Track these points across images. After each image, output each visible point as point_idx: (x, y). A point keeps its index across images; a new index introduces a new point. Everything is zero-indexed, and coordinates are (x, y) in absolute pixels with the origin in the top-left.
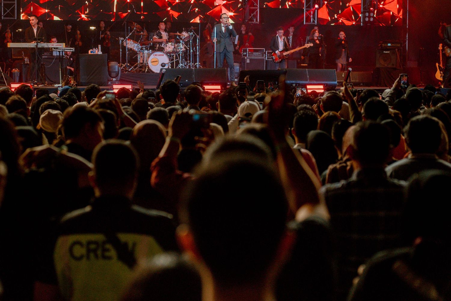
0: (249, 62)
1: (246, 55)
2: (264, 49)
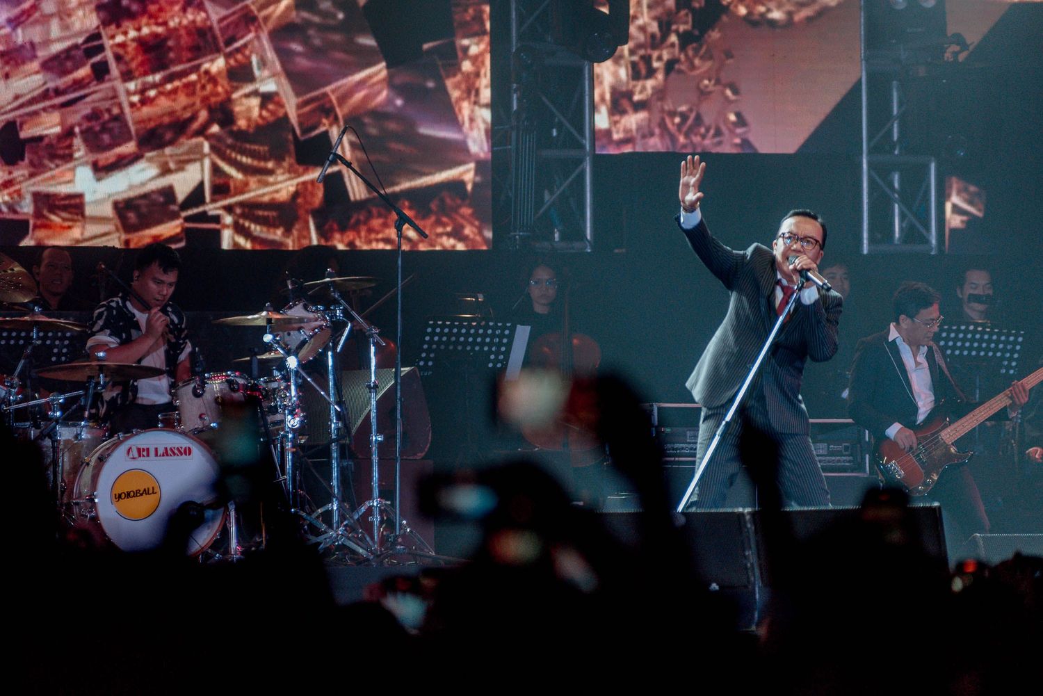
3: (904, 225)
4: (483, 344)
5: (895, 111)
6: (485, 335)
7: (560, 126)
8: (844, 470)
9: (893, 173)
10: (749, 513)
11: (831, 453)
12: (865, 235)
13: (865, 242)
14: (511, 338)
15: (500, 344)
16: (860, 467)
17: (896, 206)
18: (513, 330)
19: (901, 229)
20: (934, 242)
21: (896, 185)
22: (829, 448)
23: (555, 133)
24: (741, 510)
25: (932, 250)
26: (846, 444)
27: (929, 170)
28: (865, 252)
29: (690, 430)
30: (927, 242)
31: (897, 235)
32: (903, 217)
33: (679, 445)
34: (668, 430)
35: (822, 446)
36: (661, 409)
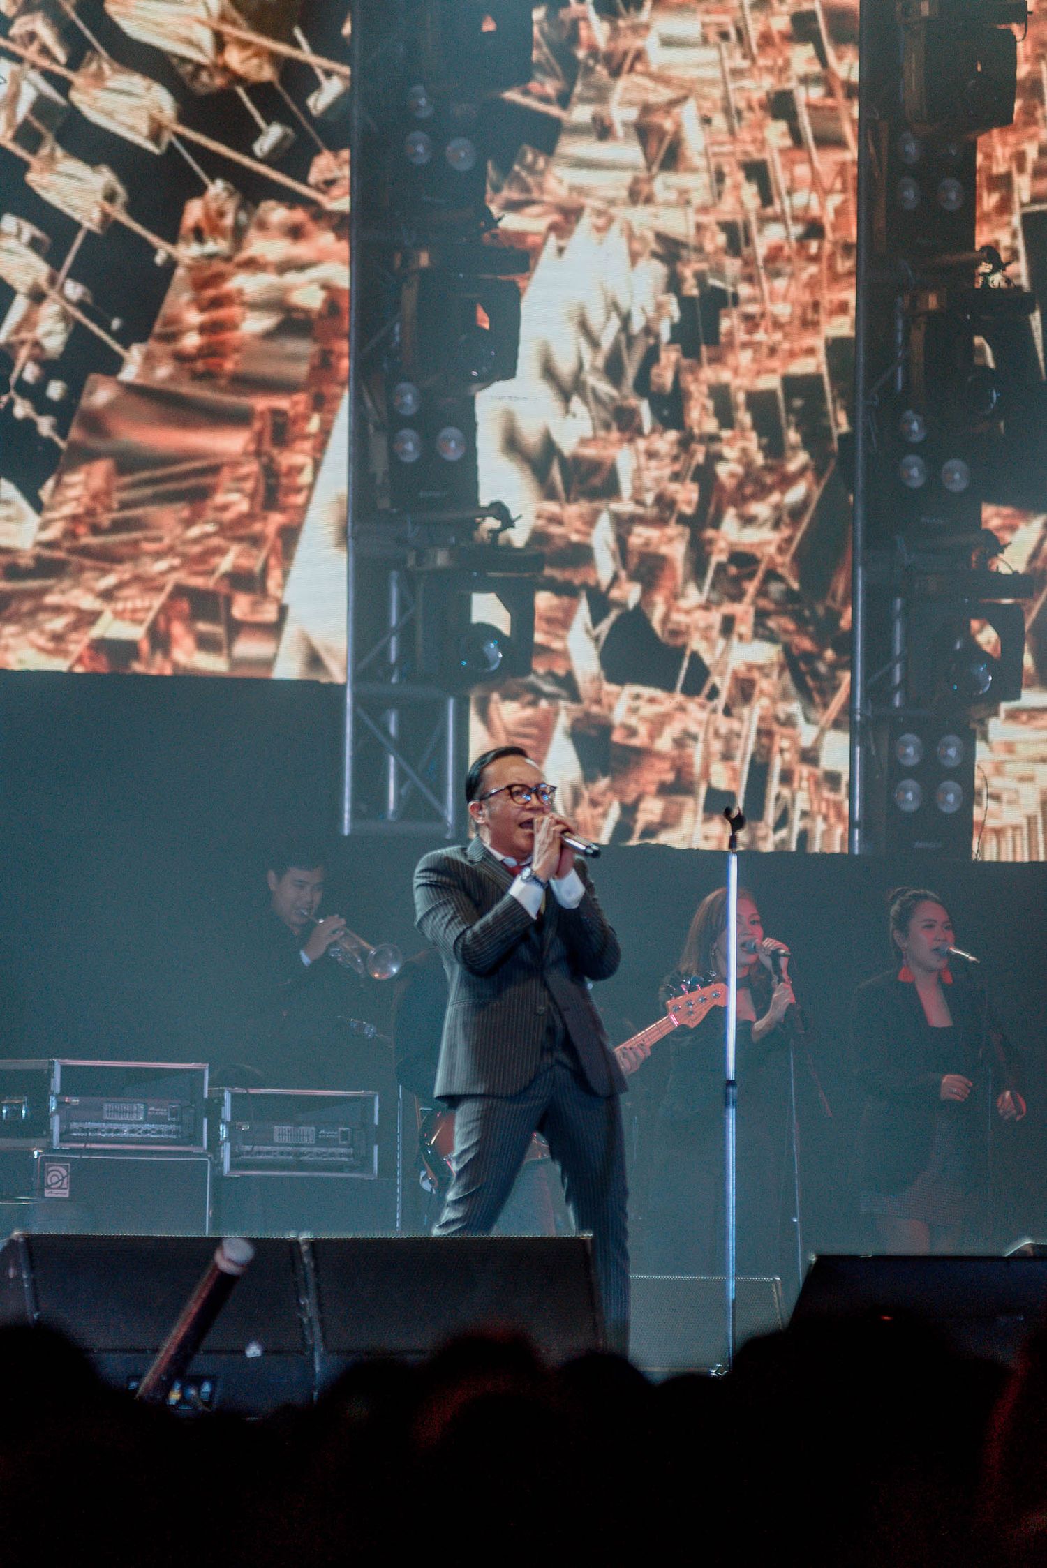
0: (65, 1194)
1: (38, 1126)
2: (201, 1072)
3: (403, 791)
5: (394, 622)
8: (339, 1168)
9: (389, 711)
10: (307, 1241)
11: (320, 1142)
12: (347, 806)
13: (347, 816)
16: (365, 1163)
17: (392, 760)
19: (399, 797)
20: (450, 818)
21: (393, 730)
22: (317, 1133)
24: (292, 1236)
25: (446, 832)
26: (344, 1129)
27: (445, 710)
28: (346, 832)
29: (107, 1102)
30: (440, 818)
31: (391, 806)
32: (402, 778)
33: (90, 1125)
34: (75, 1101)
35: (308, 1131)
36: (63, 1067)
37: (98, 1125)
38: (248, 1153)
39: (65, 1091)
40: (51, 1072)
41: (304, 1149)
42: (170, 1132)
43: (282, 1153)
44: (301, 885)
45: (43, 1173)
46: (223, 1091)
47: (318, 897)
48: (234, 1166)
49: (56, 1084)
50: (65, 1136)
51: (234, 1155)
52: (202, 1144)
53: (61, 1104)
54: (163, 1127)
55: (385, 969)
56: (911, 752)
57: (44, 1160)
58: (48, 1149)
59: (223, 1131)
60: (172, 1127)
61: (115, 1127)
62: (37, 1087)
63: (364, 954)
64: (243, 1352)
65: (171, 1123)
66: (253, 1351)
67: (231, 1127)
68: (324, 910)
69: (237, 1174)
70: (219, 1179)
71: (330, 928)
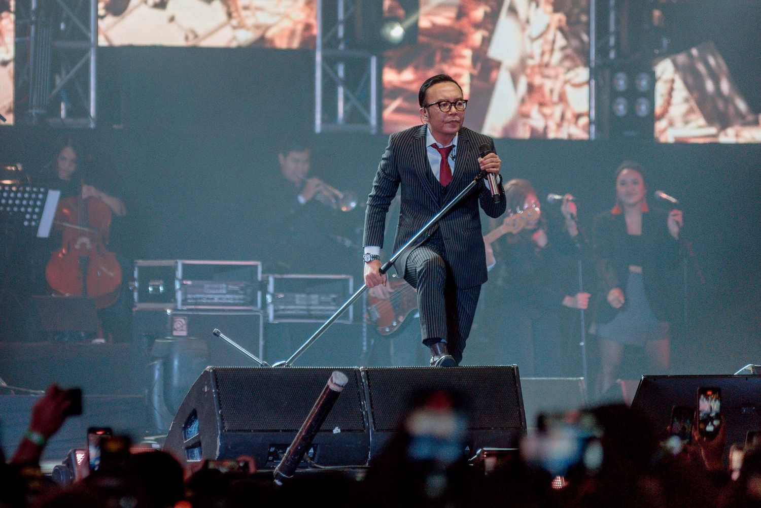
1: (169, 296)
2: (256, 267)
3: (347, 108)
4: (21, 205)
5: (341, 17)
6: (23, 198)
7: (68, 21)
9: (339, 64)
10: (363, 370)
11: (321, 303)
12: (319, 117)
13: (317, 122)
14: (44, 201)
15: (35, 206)
16: (346, 315)
17: (342, 91)
18: (45, 194)
19: (345, 112)
20: (372, 122)
21: (341, 74)
22: (320, 298)
23: (63, 26)
24: (357, 367)
25: (372, 129)
26: (333, 296)
27: (371, 63)
28: (318, 131)
29: (206, 283)
31: (342, 116)
32: (347, 99)
33: (198, 296)
34: (189, 283)
35: (315, 297)
36: (184, 266)
37: (201, 296)
38: (283, 310)
39: (185, 277)
40: (175, 268)
41: (312, 308)
42: (240, 299)
43: (301, 310)
44: (297, 161)
45: (173, 322)
46: (268, 277)
47: (306, 167)
48: (276, 317)
49: (179, 273)
50: (184, 302)
51: (275, 311)
52: (256, 305)
53: (182, 285)
54: (237, 297)
55: (348, 205)
56: (621, 83)
57: (173, 315)
58: (175, 309)
59: (269, 298)
60: (241, 297)
61: (211, 296)
62: (168, 276)
63: (336, 197)
64: (331, 431)
65: (241, 294)
66: (337, 430)
67: (273, 296)
68: (310, 175)
69: (276, 322)
70: (267, 325)
71: (314, 183)
